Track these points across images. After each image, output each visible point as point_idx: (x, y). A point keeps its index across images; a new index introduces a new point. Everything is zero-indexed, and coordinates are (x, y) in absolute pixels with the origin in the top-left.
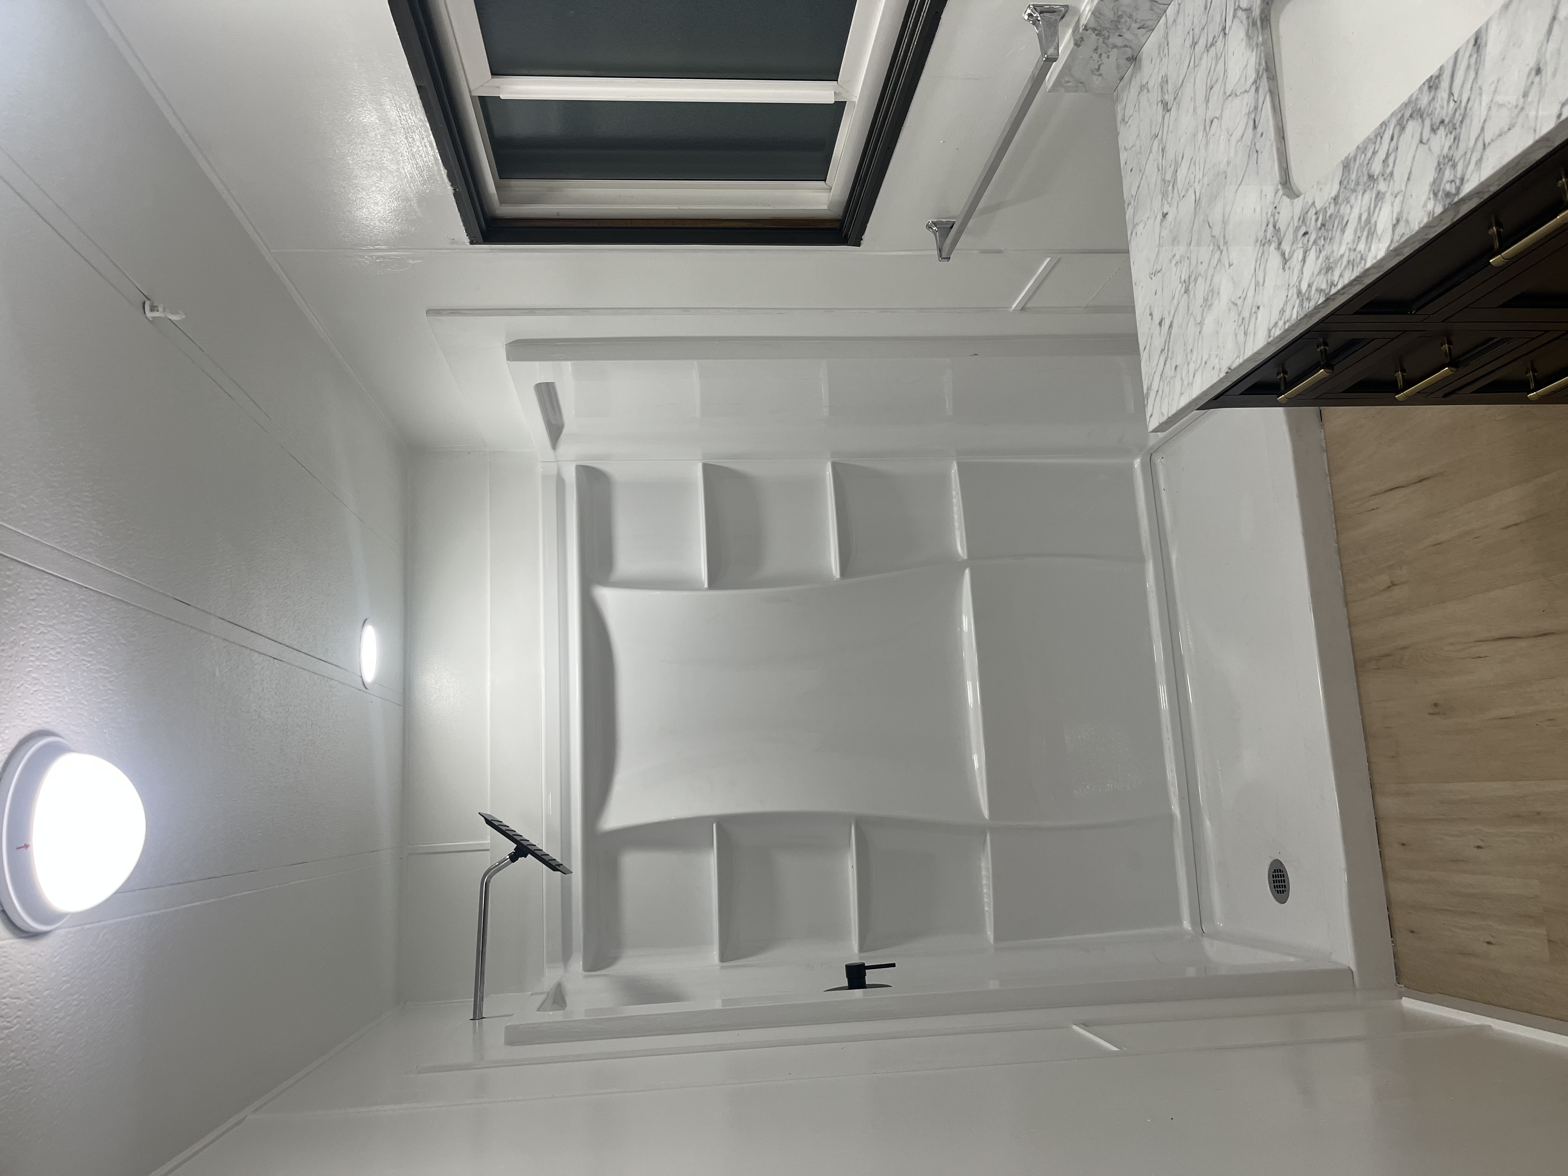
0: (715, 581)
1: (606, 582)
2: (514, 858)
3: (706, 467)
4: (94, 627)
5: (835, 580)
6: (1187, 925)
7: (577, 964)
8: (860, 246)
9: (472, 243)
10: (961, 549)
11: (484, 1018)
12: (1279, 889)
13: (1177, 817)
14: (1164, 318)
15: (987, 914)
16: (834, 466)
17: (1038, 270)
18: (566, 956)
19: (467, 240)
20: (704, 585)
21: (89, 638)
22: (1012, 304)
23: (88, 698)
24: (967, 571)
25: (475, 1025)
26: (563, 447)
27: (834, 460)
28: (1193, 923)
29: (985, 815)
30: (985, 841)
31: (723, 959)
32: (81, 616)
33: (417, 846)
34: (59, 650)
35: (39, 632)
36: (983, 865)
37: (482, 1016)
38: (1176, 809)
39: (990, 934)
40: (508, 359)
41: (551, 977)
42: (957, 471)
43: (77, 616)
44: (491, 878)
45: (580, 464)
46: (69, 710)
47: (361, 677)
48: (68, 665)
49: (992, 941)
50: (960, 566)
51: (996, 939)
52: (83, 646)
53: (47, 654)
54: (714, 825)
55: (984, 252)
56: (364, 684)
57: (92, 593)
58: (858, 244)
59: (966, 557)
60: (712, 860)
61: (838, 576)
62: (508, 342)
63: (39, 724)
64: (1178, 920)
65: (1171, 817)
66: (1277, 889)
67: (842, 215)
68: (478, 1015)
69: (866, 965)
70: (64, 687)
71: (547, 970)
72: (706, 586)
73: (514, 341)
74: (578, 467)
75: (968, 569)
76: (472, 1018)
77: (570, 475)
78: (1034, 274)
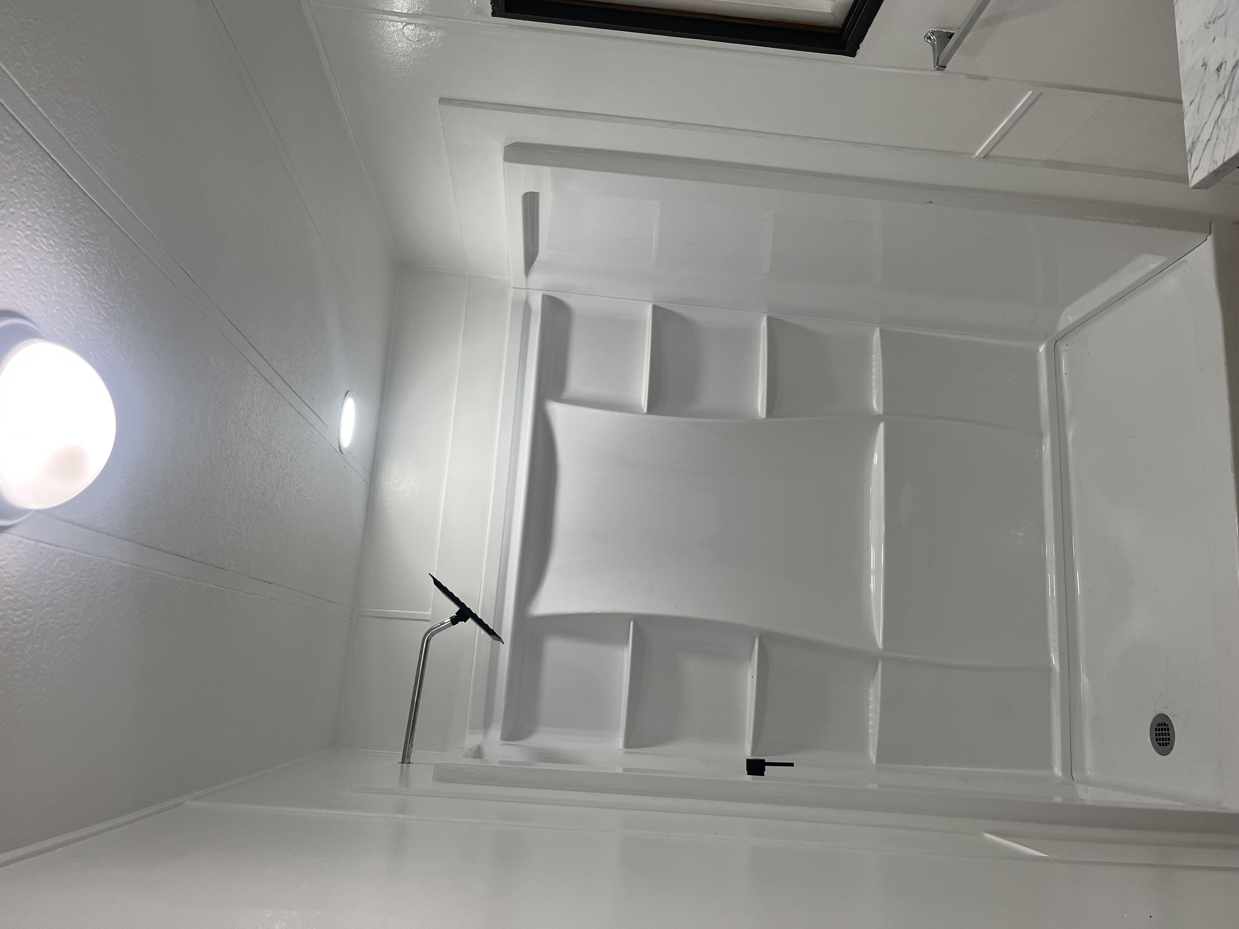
0: (654, 405)
1: (559, 399)
2: (454, 621)
3: (655, 309)
4: (94, 243)
5: (760, 418)
6: (1057, 771)
7: (496, 733)
8: (854, 57)
9: (494, 14)
10: (876, 405)
11: (411, 763)
12: (1161, 742)
13: (1055, 670)
14: (1226, 62)
15: (871, 737)
16: (769, 319)
17: (1013, 108)
18: (487, 725)
19: (489, 10)
20: (643, 410)
21: (87, 250)
22: (977, 149)
23: (77, 310)
24: (882, 426)
25: (402, 767)
26: (535, 275)
27: (769, 314)
28: (1064, 770)
29: (878, 644)
30: (876, 669)
31: (627, 745)
32: (81, 223)
33: (366, 609)
34: (52, 243)
35: (32, 210)
36: (871, 691)
37: (410, 761)
38: (1055, 661)
39: (873, 755)
40: (505, 159)
41: (472, 740)
42: (879, 336)
43: (77, 220)
44: (433, 636)
45: (547, 294)
46: (54, 311)
47: (339, 440)
48: (60, 264)
49: (874, 762)
50: (875, 420)
51: (878, 761)
52: (79, 255)
53: (37, 238)
54: (632, 623)
55: (971, 77)
56: (340, 448)
57: (96, 207)
58: (853, 55)
59: (881, 412)
60: (626, 655)
61: (764, 416)
62: (508, 144)
63: (18, 306)
64: (1049, 766)
65: (1049, 669)
66: (1159, 742)
67: (843, 23)
68: (406, 758)
69: (766, 761)
70: (53, 284)
71: (468, 733)
72: (645, 411)
73: (513, 144)
74: (544, 296)
75: (882, 423)
76: (401, 762)
77: (536, 303)
78: (1008, 114)
